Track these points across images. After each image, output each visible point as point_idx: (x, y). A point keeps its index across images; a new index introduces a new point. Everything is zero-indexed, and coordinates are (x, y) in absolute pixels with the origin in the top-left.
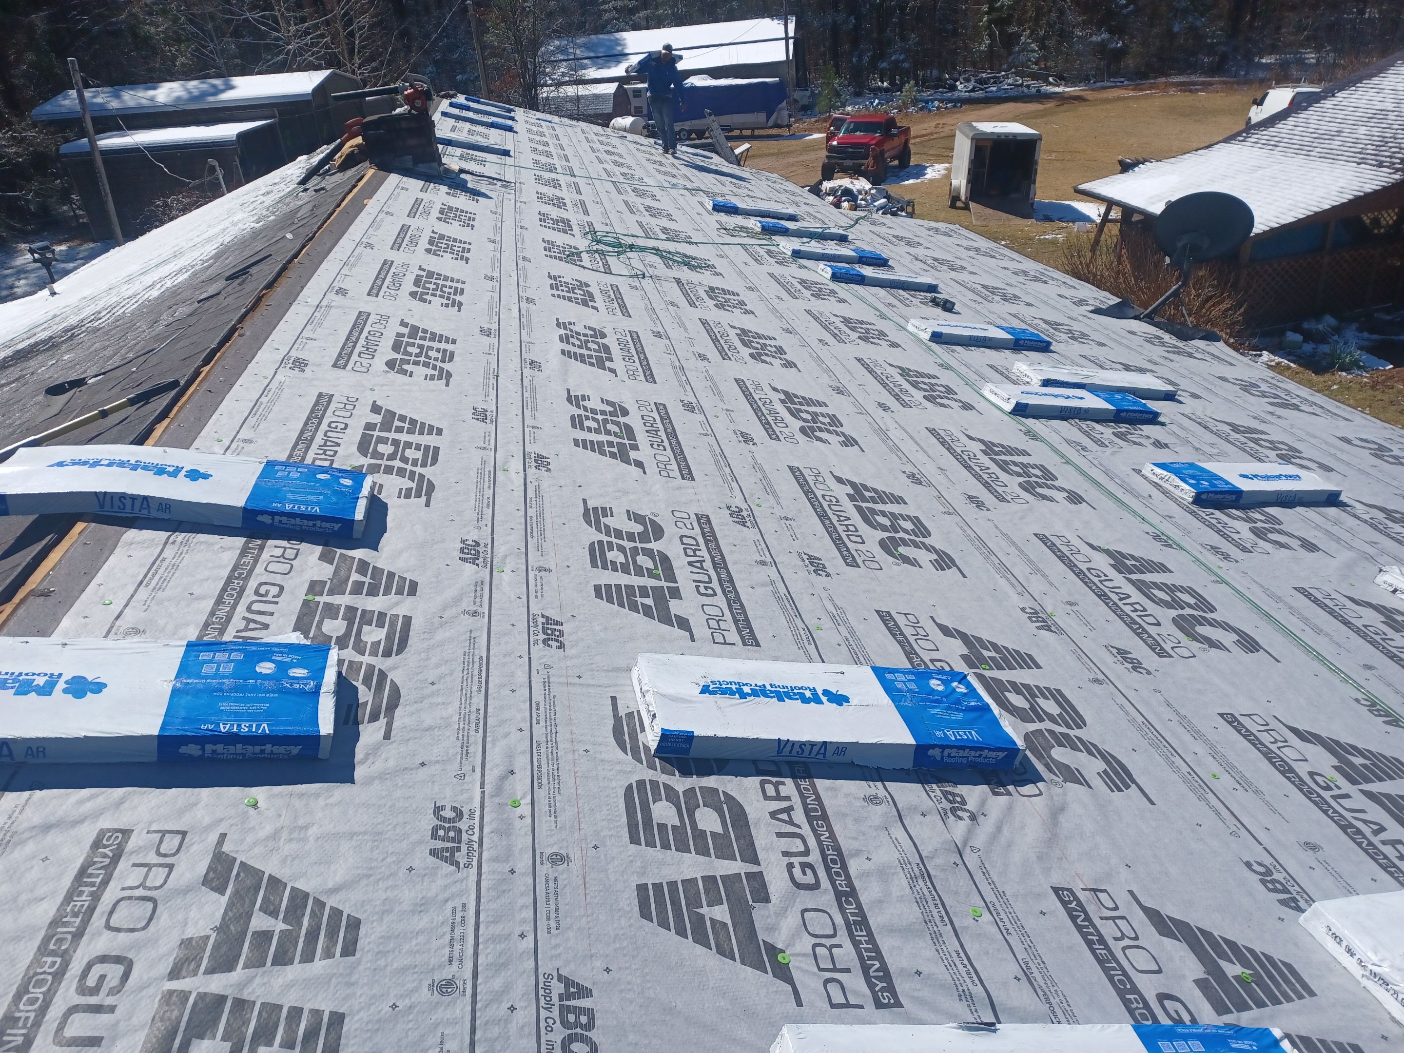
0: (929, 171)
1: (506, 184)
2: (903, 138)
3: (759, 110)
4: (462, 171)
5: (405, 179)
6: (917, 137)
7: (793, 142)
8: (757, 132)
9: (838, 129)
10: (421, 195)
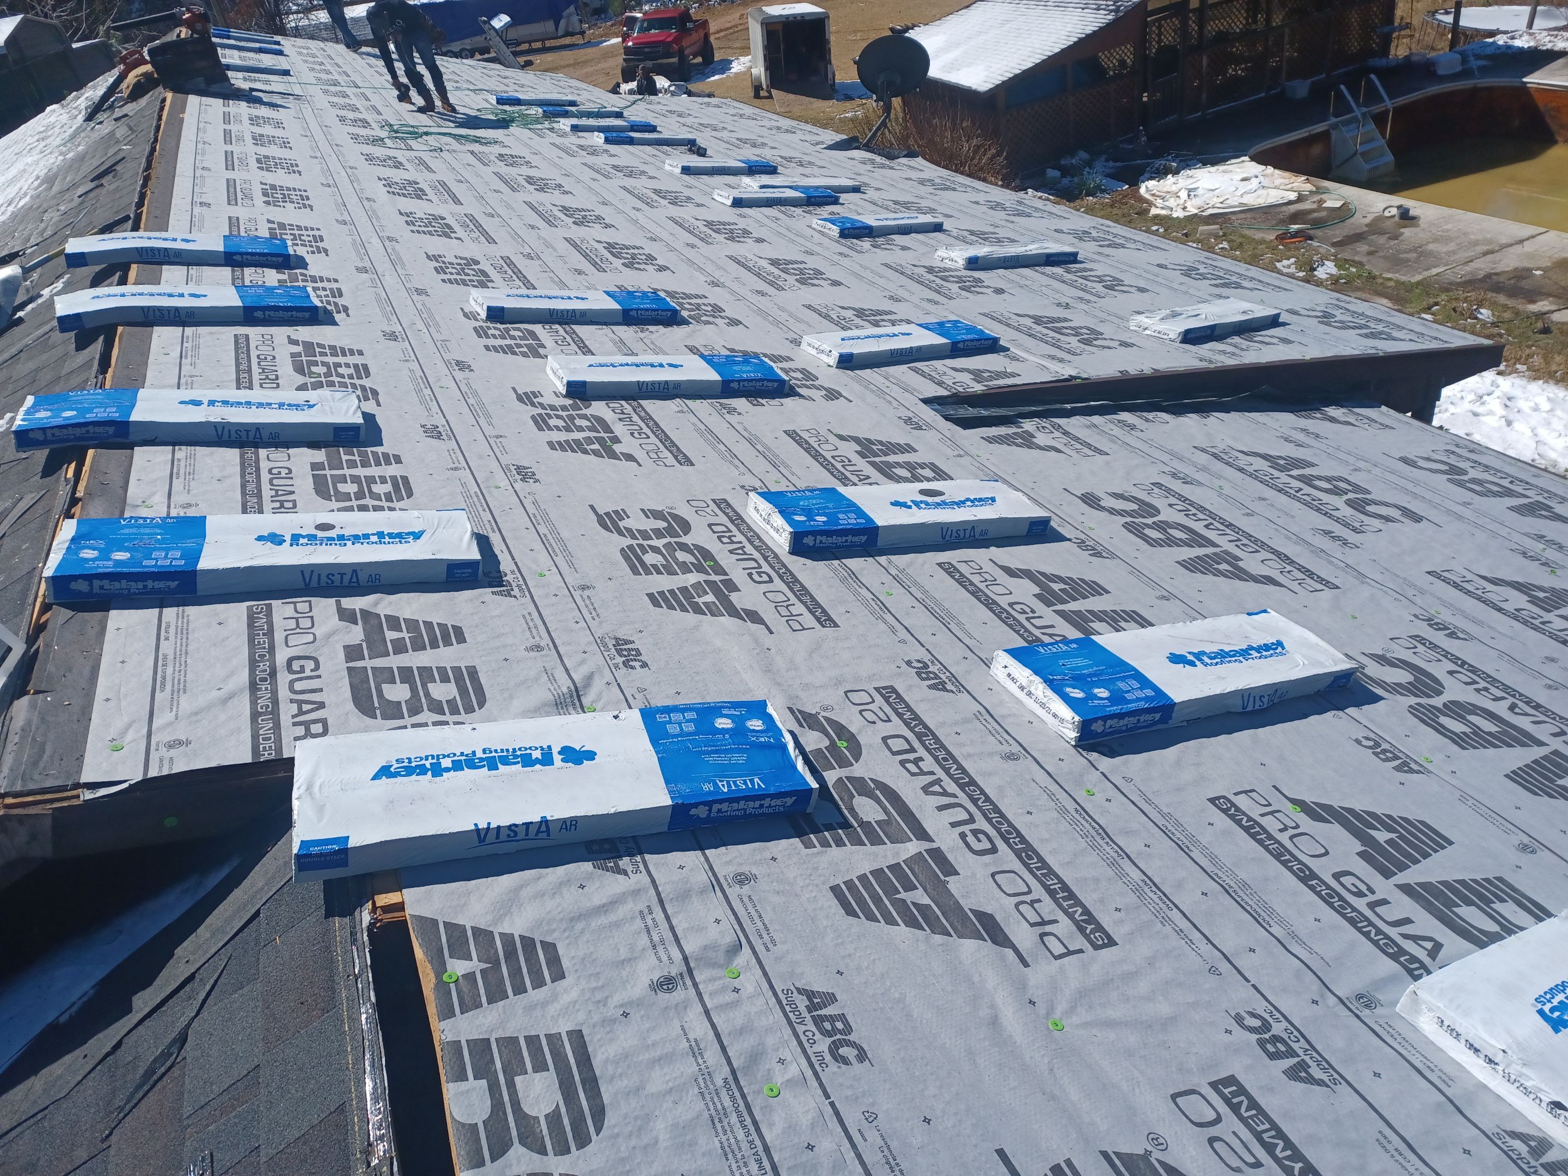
0: (734, 64)
1: (297, 97)
2: (702, 33)
3: (545, 19)
4: (252, 90)
5: (204, 98)
6: (718, 32)
7: (589, 50)
8: (548, 44)
9: (631, 29)
10: (226, 109)
